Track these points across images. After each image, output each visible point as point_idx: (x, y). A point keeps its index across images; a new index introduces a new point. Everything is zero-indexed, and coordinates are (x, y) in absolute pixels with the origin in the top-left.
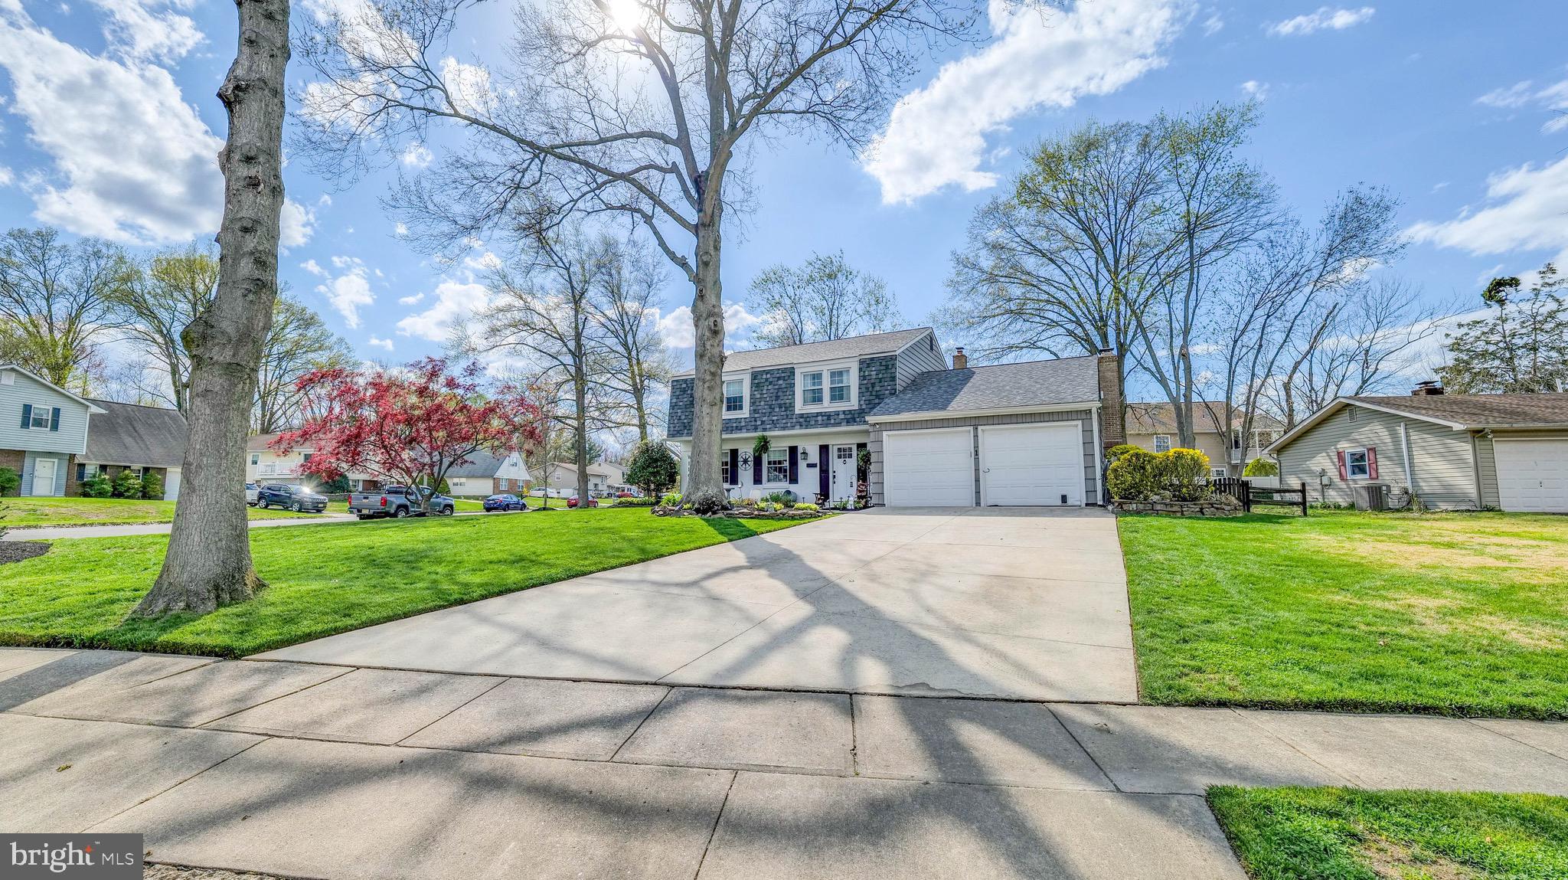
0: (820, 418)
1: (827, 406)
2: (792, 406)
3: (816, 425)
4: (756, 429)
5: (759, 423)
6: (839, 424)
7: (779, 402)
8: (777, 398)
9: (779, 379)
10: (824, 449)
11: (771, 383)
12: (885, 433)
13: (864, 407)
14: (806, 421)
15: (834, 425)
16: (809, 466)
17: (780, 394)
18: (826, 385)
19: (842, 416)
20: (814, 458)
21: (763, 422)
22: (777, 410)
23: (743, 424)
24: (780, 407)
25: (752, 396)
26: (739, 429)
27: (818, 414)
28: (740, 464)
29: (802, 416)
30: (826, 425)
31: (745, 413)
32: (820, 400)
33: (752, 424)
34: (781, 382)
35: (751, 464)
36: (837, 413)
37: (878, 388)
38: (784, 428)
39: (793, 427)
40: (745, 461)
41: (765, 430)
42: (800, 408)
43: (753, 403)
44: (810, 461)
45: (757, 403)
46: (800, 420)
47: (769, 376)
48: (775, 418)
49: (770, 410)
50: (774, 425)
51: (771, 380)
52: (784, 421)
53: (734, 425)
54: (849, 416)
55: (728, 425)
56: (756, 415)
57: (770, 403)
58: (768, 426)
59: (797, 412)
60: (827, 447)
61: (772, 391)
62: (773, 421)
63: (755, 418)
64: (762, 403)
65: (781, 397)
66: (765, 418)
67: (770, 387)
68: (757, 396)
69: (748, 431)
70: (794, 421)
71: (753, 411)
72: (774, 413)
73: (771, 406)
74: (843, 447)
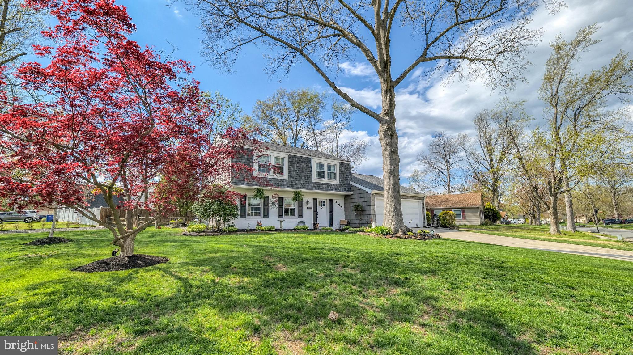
0: (324, 186)
1: (326, 180)
2: (310, 177)
3: (322, 189)
4: (292, 187)
5: (294, 184)
6: (332, 190)
7: (304, 174)
8: (303, 172)
9: (302, 162)
11: (298, 163)
12: (375, 198)
13: (341, 183)
14: (318, 186)
15: (330, 190)
16: (308, 208)
17: (304, 170)
18: (326, 171)
19: (333, 186)
20: (311, 205)
21: (296, 184)
22: (303, 178)
23: (285, 183)
24: (305, 177)
25: (289, 168)
26: (283, 185)
27: (323, 184)
28: (270, 205)
29: (316, 183)
30: (327, 190)
31: (286, 176)
32: (323, 177)
33: (289, 184)
34: (303, 164)
35: (277, 205)
36: (331, 185)
37: (345, 176)
38: (308, 189)
39: (312, 189)
40: (274, 204)
41: (298, 188)
42: (315, 179)
43: (290, 172)
44: (309, 206)
45: (292, 173)
46: (316, 185)
47: (297, 159)
48: (302, 182)
49: (299, 178)
50: (303, 186)
51: (298, 161)
52: (307, 185)
53: (280, 183)
54: (336, 187)
55: (275, 182)
56: (292, 179)
57: (299, 174)
58: (299, 186)
59: (314, 181)
60: (316, 199)
61: (299, 167)
62: (301, 184)
63: (292, 181)
64: (295, 173)
65: (305, 172)
66: (297, 182)
67: (298, 165)
68: (292, 169)
69: (288, 187)
70: (312, 185)
71: (291, 177)
72: (301, 180)
73: (299, 175)
74: (323, 200)
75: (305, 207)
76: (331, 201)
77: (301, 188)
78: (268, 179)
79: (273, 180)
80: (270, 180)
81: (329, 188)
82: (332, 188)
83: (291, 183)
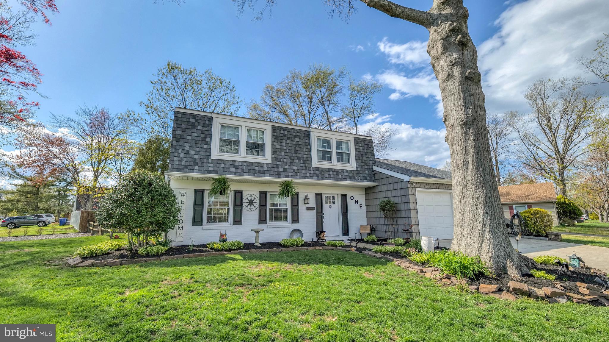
0: (331, 173)
1: (334, 164)
2: (309, 160)
3: (329, 178)
4: (278, 175)
5: (281, 170)
6: (345, 179)
7: (298, 155)
8: (296, 152)
9: (295, 137)
10: (319, 196)
11: (288, 138)
12: (417, 189)
13: (359, 169)
14: (321, 173)
15: (341, 179)
16: (308, 209)
17: (297, 149)
18: (334, 150)
19: (346, 174)
20: (312, 203)
21: (285, 170)
22: (297, 161)
23: (266, 169)
24: (299, 160)
25: (273, 146)
26: (262, 173)
27: (330, 170)
28: (244, 205)
29: (317, 169)
30: (337, 179)
31: (267, 158)
32: (329, 159)
33: (273, 170)
34: (297, 139)
35: (257, 205)
36: (343, 171)
37: (365, 158)
38: (304, 177)
39: (311, 177)
40: (251, 203)
41: (287, 176)
42: (316, 162)
43: (274, 152)
44: (308, 205)
45: (278, 153)
46: (317, 172)
47: (286, 132)
48: (295, 168)
49: (290, 161)
50: (296, 174)
51: (289, 136)
52: (304, 171)
53: (257, 168)
54: (351, 175)
55: (249, 168)
56: (278, 163)
57: (289, 154)
58: (290, 174)
59: (314, 166)
60: (321, 195)
61: (290, 145)
62: (294, 170)
63: (277, 165)
64: (283, 154)
65: (299, 152)
66: (286, 167)
67: (288, 142)
68: (278, 147)
69: (271, 175)
70: (312, 172)
71: (275, 159)
72: (294, 164)
73: (290, 157)
74: (332, 196)
75: (302, 207)
76: (344, 197)
77: (292, 176)
78: (237, 163)
79: (245, 164)
80: (240, 164)
81: (340, 177)
82: (344, 177)
83: (276, 169)
